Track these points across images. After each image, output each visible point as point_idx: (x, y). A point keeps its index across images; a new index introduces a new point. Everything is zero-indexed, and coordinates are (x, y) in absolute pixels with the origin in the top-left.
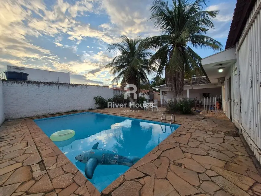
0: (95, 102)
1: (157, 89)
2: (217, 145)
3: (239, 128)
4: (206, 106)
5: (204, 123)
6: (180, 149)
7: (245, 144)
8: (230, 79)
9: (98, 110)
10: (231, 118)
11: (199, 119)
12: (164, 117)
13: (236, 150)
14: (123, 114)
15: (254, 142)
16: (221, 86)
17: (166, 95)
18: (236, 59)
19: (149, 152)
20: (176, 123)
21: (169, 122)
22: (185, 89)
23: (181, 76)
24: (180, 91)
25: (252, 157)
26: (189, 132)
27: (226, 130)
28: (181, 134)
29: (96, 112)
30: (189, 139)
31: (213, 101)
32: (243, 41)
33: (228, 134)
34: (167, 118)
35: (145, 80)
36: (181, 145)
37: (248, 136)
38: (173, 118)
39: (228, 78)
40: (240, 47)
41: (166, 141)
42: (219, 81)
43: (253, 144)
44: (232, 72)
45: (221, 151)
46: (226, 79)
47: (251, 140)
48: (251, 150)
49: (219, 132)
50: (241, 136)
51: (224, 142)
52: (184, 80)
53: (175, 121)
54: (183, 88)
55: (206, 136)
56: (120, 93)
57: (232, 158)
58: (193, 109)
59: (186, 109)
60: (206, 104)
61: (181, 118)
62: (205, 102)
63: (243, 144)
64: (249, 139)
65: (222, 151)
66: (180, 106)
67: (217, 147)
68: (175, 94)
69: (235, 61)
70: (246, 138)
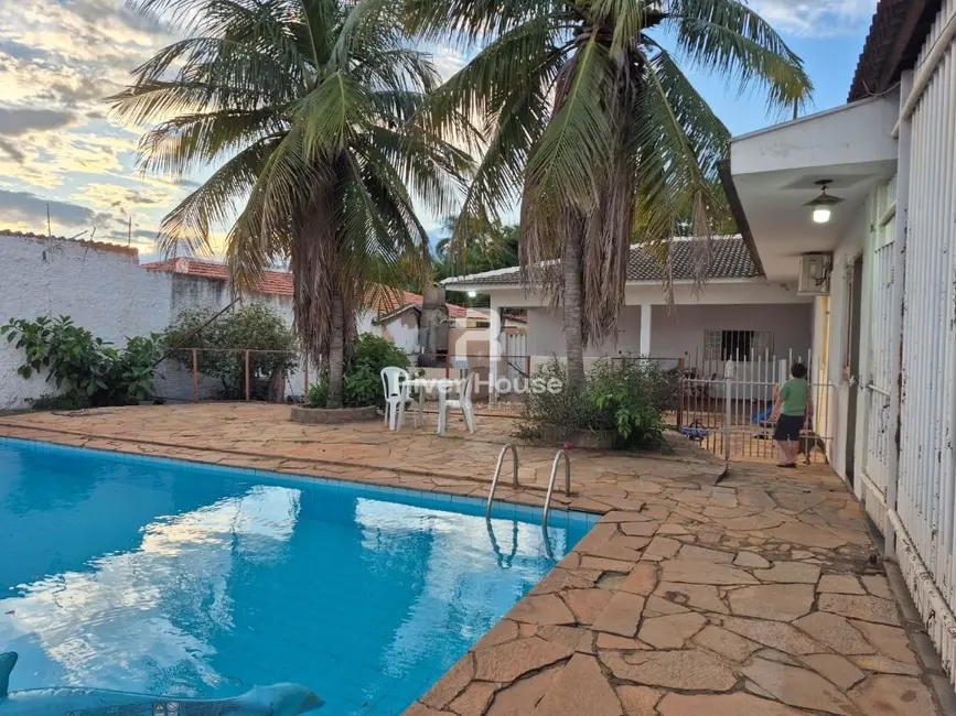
0: (20, 358)
1: (472, 294)
2: (786, 629)
3: (883, 526)
4: (733, 401)
5: (722, 503)
6: (599, 669)
7: (907, 614)
8: (859, 263)
9: (46, 417)
10: (850, 473)
11: (695, 481)
12: (510, 465)
13: (869, 649)
14: (242, 447)
15: (945, 601)
16: (814, 297)
17: (522, 333)
18: (896, 161)
19: (414, 704)
20: (575, 503)
21: (539, 501)
22: (630, 301)
23: (616, 226)
24: (607, 316)
25: (933, 678)
26: (646, 556)
27: (824, 541)
28: (605, 573)
29: (29, 434)
30: (647, 598)
31: (770, 381)
32: (935, 70)
33: (834, 562)
34: (525, 473)
35: (401, 226)
36: (604, 640)
37: (922, 570)
38: (562, 476)
39: (851, 260)
40: (918, 102)
41: (519, 623)
42: (806, 269)
43: (941, 612)
44: (873, 229)
45: (803, 659)
46: (837, 260)
47: (936, 594)
48: (933, 643)
49: (797, 554)
50: (889, 569)
51: (814, 608)
52: (633, 247)
53: (569, 494)
54: (622, 299)
55: (730, 576)
56: (225, 305)
57: (851, 694)
58: (670, 419)
59: (631, 421)
60: (733, 392)
61: (605, 475)
62: (733, 386)
63: (900, 613)
64: (926, 585)
65: (808, 661)
66: (600, 403)
67: (782, 638)
68: (575, 330)
69: (887, 173)
70: (910, 583)
